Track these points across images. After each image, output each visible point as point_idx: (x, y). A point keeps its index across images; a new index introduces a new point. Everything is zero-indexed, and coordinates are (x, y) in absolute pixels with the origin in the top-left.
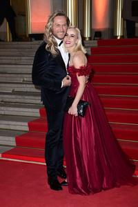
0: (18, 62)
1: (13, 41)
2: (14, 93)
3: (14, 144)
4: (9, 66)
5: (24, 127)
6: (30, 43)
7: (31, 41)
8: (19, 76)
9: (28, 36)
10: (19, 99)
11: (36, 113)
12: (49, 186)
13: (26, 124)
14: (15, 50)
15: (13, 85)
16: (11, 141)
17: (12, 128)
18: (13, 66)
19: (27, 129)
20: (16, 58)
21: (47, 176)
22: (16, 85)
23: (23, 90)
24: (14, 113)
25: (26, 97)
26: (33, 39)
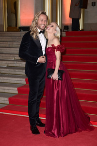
0: (11, 46)
1: (8, 31)
2: (8, 67)
3: (7, 102)
4: (5, 49)
5: (15, 91)
6: (19, 33)
7: (20, 31)
8: (12, 55)
9: (18, 28)
10: (11, 71)
11: (23, 81)
12: (31, 132)
13: (16, 89)
14: (9, 37)
15: (8, 62)
16: (6, 101)
17: (6, 91)
18: (8, 49)
19: (17, 92)
20: (10, 43)
21: (29, 125)
22: (9, 62)
23: (14, 65)
24: (8, 81)
25: (16, 70)
26: (22, 30)
